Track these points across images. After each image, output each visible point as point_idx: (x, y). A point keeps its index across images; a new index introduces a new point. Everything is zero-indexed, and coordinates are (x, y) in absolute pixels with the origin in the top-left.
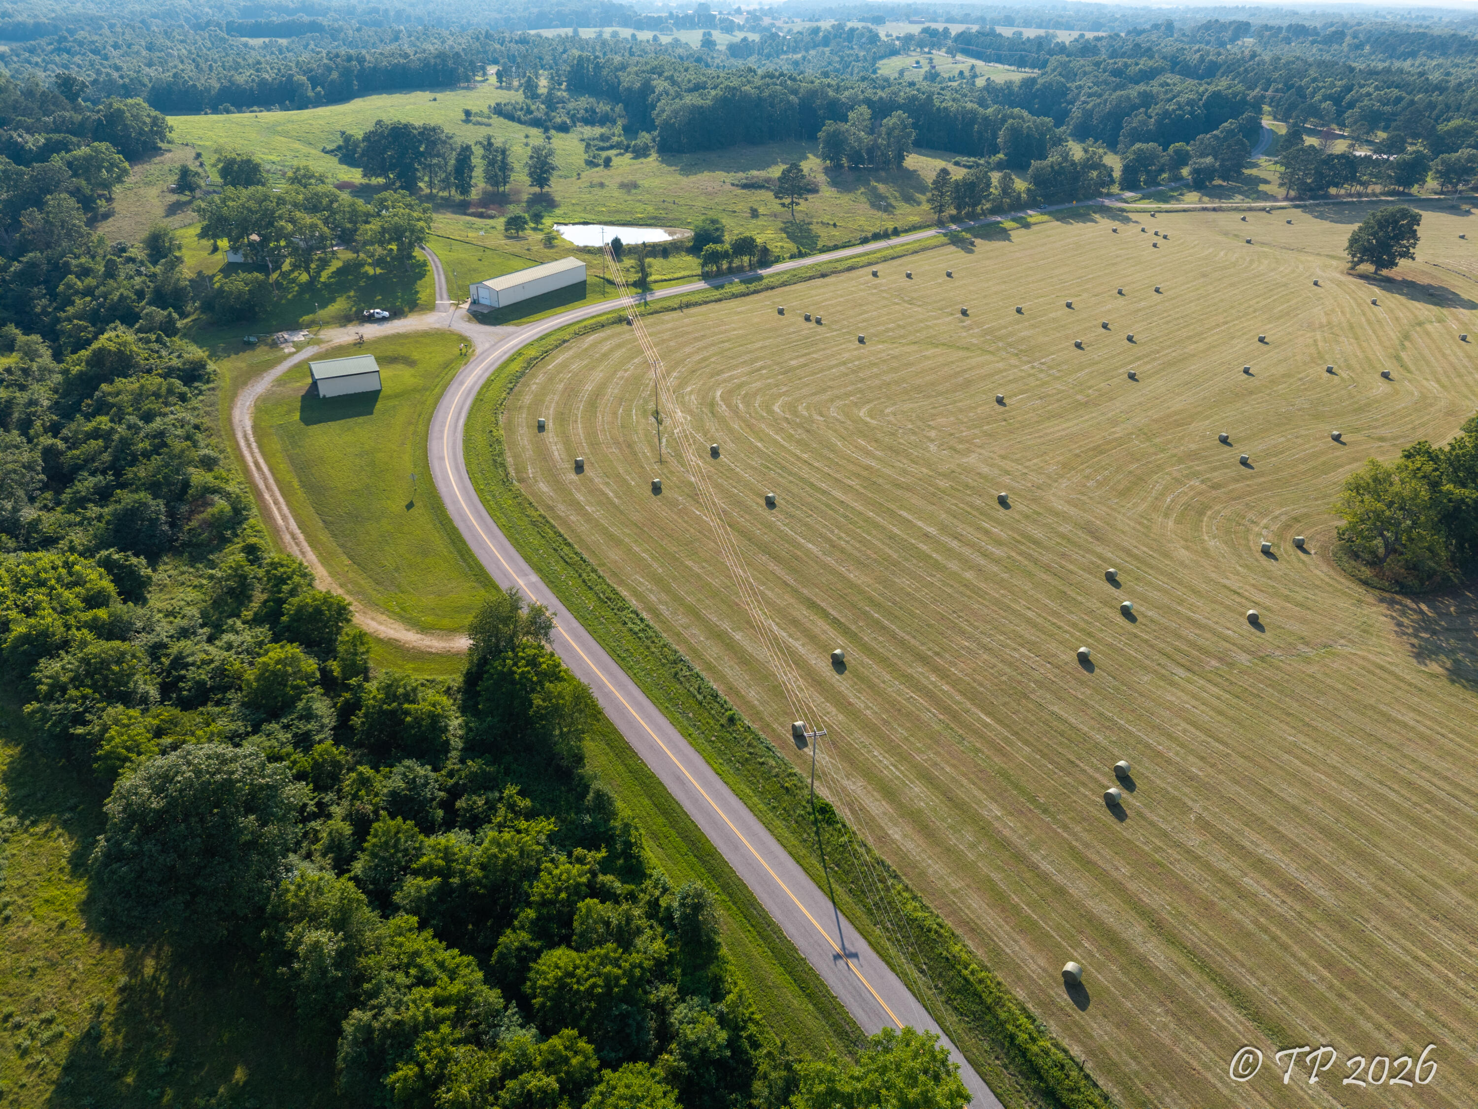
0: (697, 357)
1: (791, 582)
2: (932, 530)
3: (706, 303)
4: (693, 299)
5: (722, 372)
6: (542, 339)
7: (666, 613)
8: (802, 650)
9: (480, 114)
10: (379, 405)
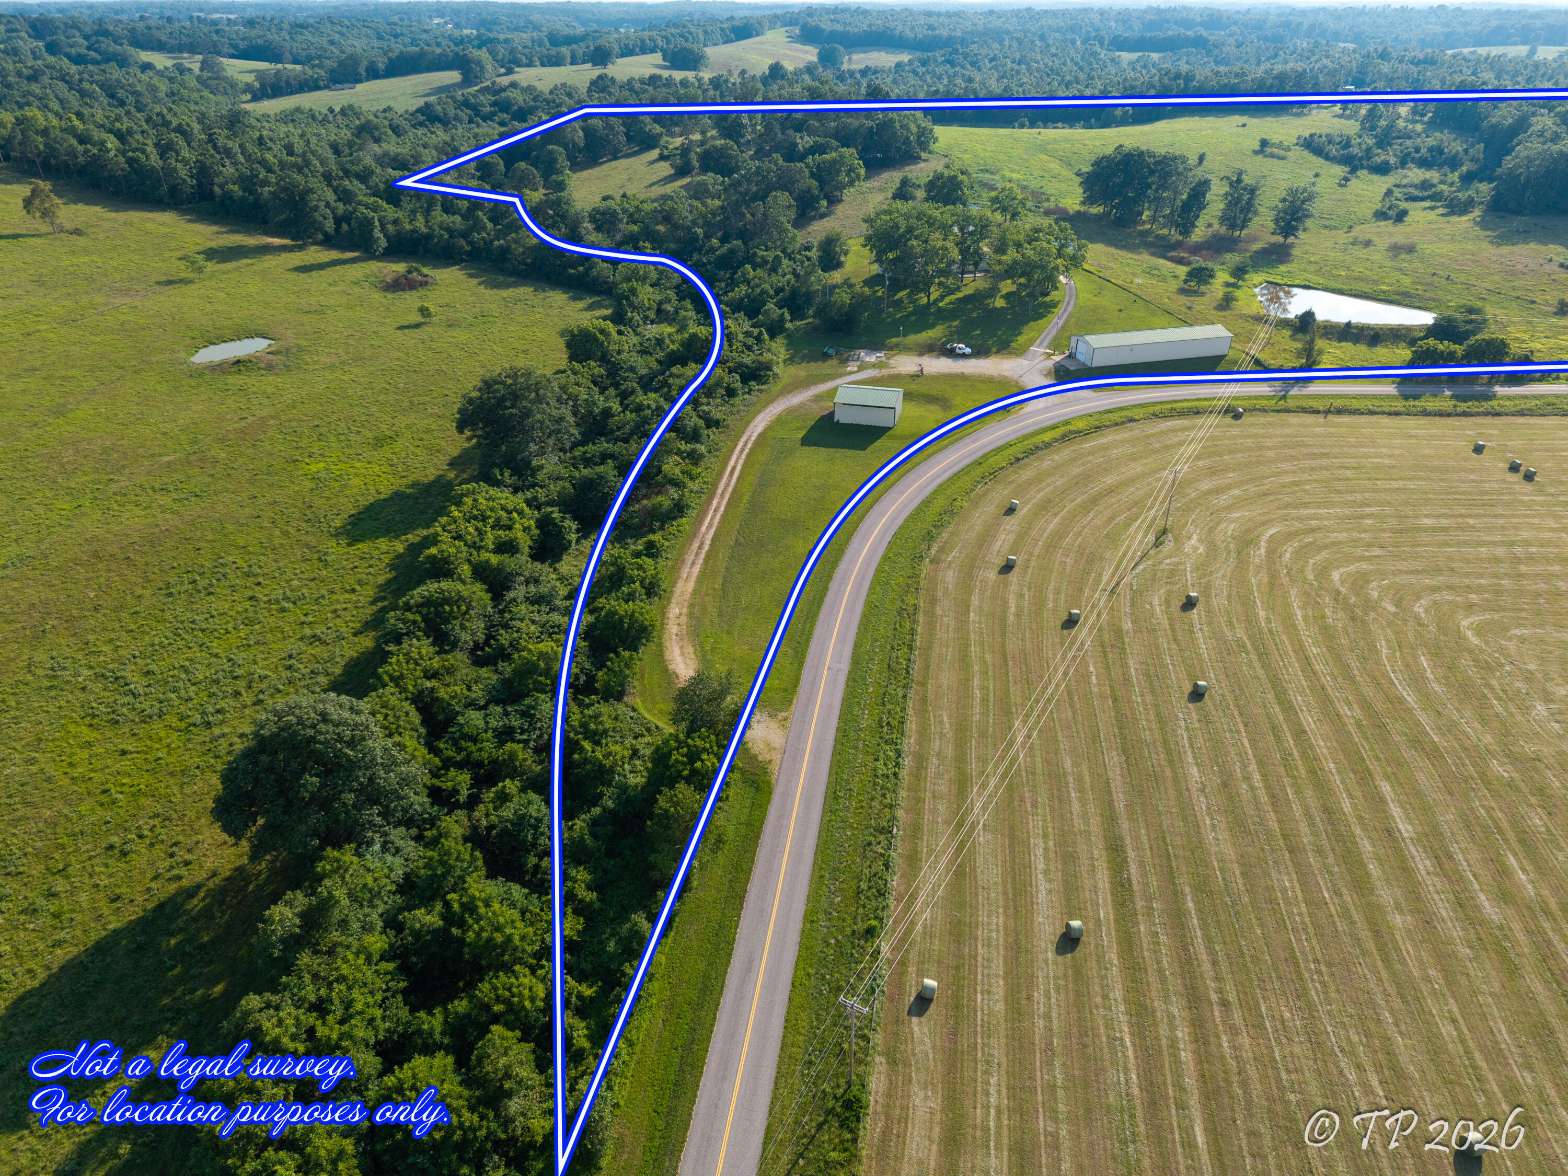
0: (1290, 478)
1: (1120, 805)
3: (1371, 413)
4: (1356, 404)
5: (1306, 505)
6: (1109, 412)
7: (932, 770)
10: (878, 444)
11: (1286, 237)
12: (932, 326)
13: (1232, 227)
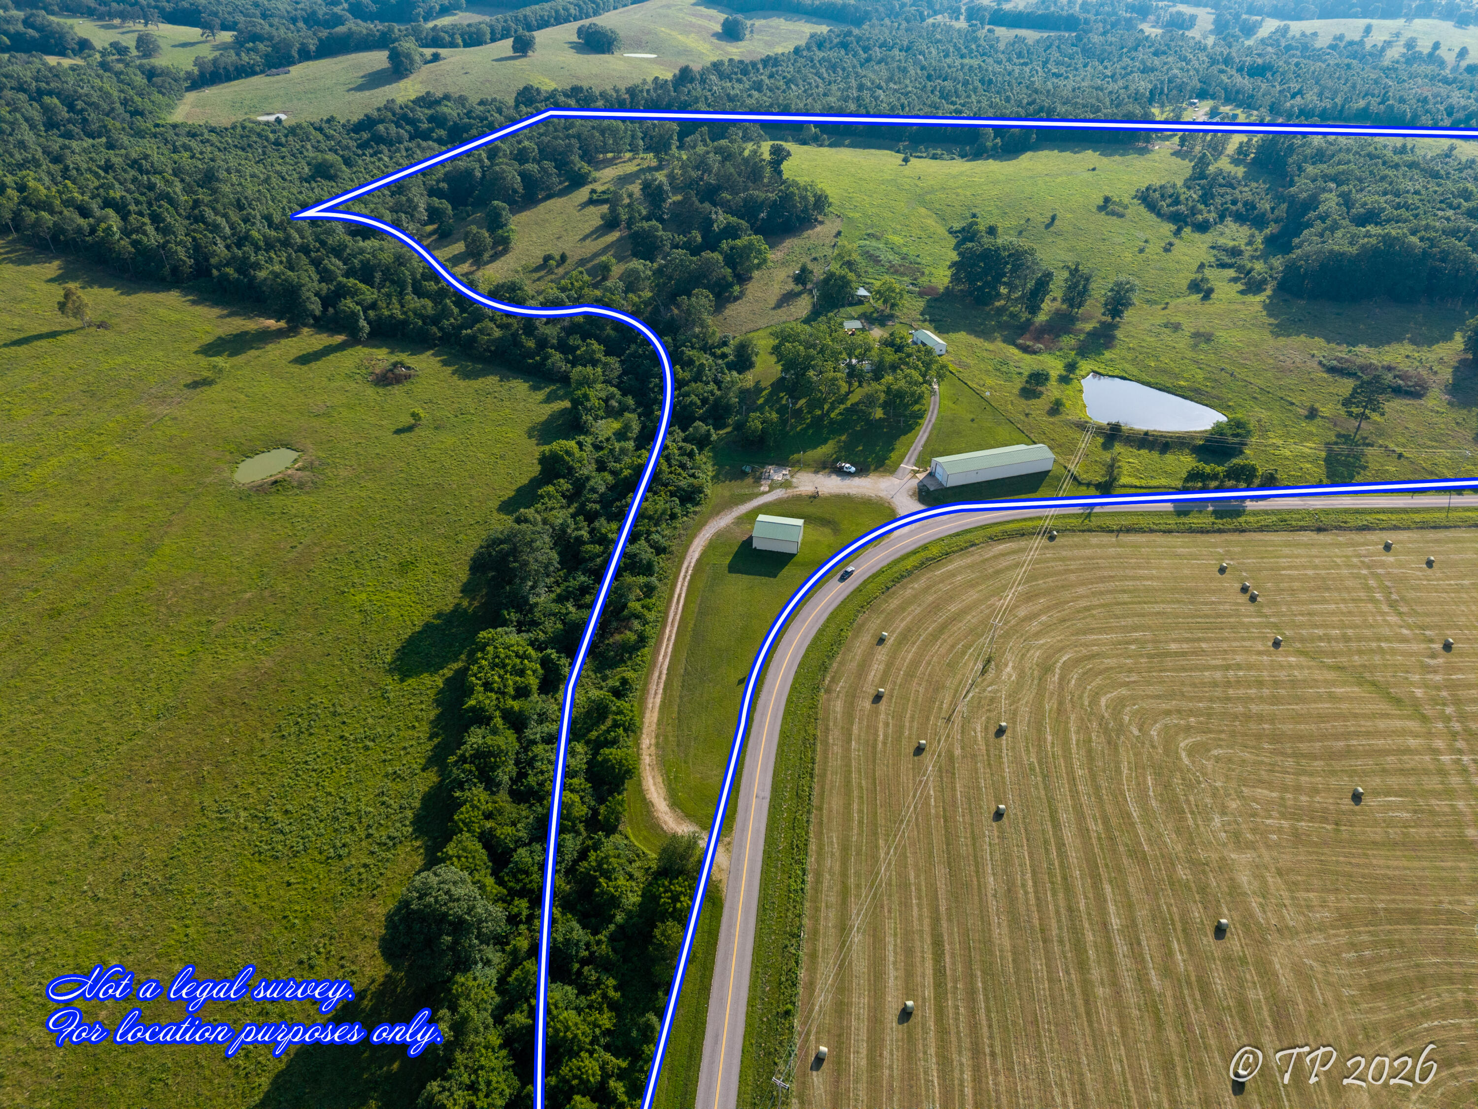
0: (1083, 603)
1: (943, 909)
2: (1115, 922)
3: (1152, 531)
4: (1143, 522)
5: (1092, 631)
6: (957, 534)
7: (826, 884)
8: (891, 982)
9: (1120, 204)
11: (1113, 318)
12: (825, 441)
13: (1072, 306)
